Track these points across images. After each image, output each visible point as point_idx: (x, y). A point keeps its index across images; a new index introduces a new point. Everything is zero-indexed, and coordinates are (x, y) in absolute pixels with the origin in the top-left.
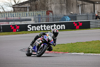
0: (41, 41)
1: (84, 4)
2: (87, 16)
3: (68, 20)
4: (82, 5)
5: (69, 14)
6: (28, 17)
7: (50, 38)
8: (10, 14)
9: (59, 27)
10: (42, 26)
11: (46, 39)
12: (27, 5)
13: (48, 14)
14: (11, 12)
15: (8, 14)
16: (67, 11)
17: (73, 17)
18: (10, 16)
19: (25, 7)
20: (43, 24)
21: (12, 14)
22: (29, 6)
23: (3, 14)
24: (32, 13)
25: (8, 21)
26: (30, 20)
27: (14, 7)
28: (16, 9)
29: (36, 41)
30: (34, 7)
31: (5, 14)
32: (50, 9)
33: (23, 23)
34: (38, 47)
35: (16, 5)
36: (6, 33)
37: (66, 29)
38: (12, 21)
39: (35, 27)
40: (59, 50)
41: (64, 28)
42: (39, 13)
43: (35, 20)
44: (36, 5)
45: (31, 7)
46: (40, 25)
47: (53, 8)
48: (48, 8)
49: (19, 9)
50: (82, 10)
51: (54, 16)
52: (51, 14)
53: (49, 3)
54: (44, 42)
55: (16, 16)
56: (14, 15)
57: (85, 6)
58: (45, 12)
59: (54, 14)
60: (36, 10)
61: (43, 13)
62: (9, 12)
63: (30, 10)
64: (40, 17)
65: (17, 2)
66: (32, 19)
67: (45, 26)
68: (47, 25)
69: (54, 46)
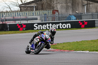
0: (39, 40)
1: (90, 4)
2: (92, 15)
3: (74, 19)
4: (87, 4)
5: (74, 13)
6: (34, 17)
7: (48, 37)
8: (17, 13)
9: (64, 26)
10: (48, 25)
11: (43, 38)
12: (33, 5)
13: (54, 13)
14: (17, 11)
15: (14, 13)
16: (73, 10)
17: (79, 16)
18: (17, 15)
19: (31, 7)
20: (49, 23)
21: (19, 13)
22: (36, 5)
23: (10, 13)
24: (38, 12)
25: (15, 20)
26: (36, 19)
27: (20, 6)
28: (22, 8)
29: (35, 40)
30: (40, 7)
31: (12, 13)
32: (55, 9)
33: (29, 22)
34: (36, 45)
35: (23, 4)
36: (13, 32)
37: (71, 28)
38: (18, 20)
39: (41, 26)
40: (64, 48)
41: (70, 27)
42: (46, 12)
43: (41, 19)
44: (42, 5)
45: (37, 7)
46: (46, 24)
47: (59, 7)
48: (54, 7)
49: (25, 9)
50: (87, 10)
51: (60, 15)
52: (57, 13)
53: (55, 2)
54: (42, 40)
55: (23, 15)
56: (21, 15)
57: (91, 5)
58: (51, 12)
59: (60, 13)
60: (42, 9)
61: (49, 12)
62: (15, 12)
63: (37, 9)
64: (46, 17)
65: (23, 2)
66: (39, 18)
67: (51, 25)
68: (53, 23)
69: (52, 44)
